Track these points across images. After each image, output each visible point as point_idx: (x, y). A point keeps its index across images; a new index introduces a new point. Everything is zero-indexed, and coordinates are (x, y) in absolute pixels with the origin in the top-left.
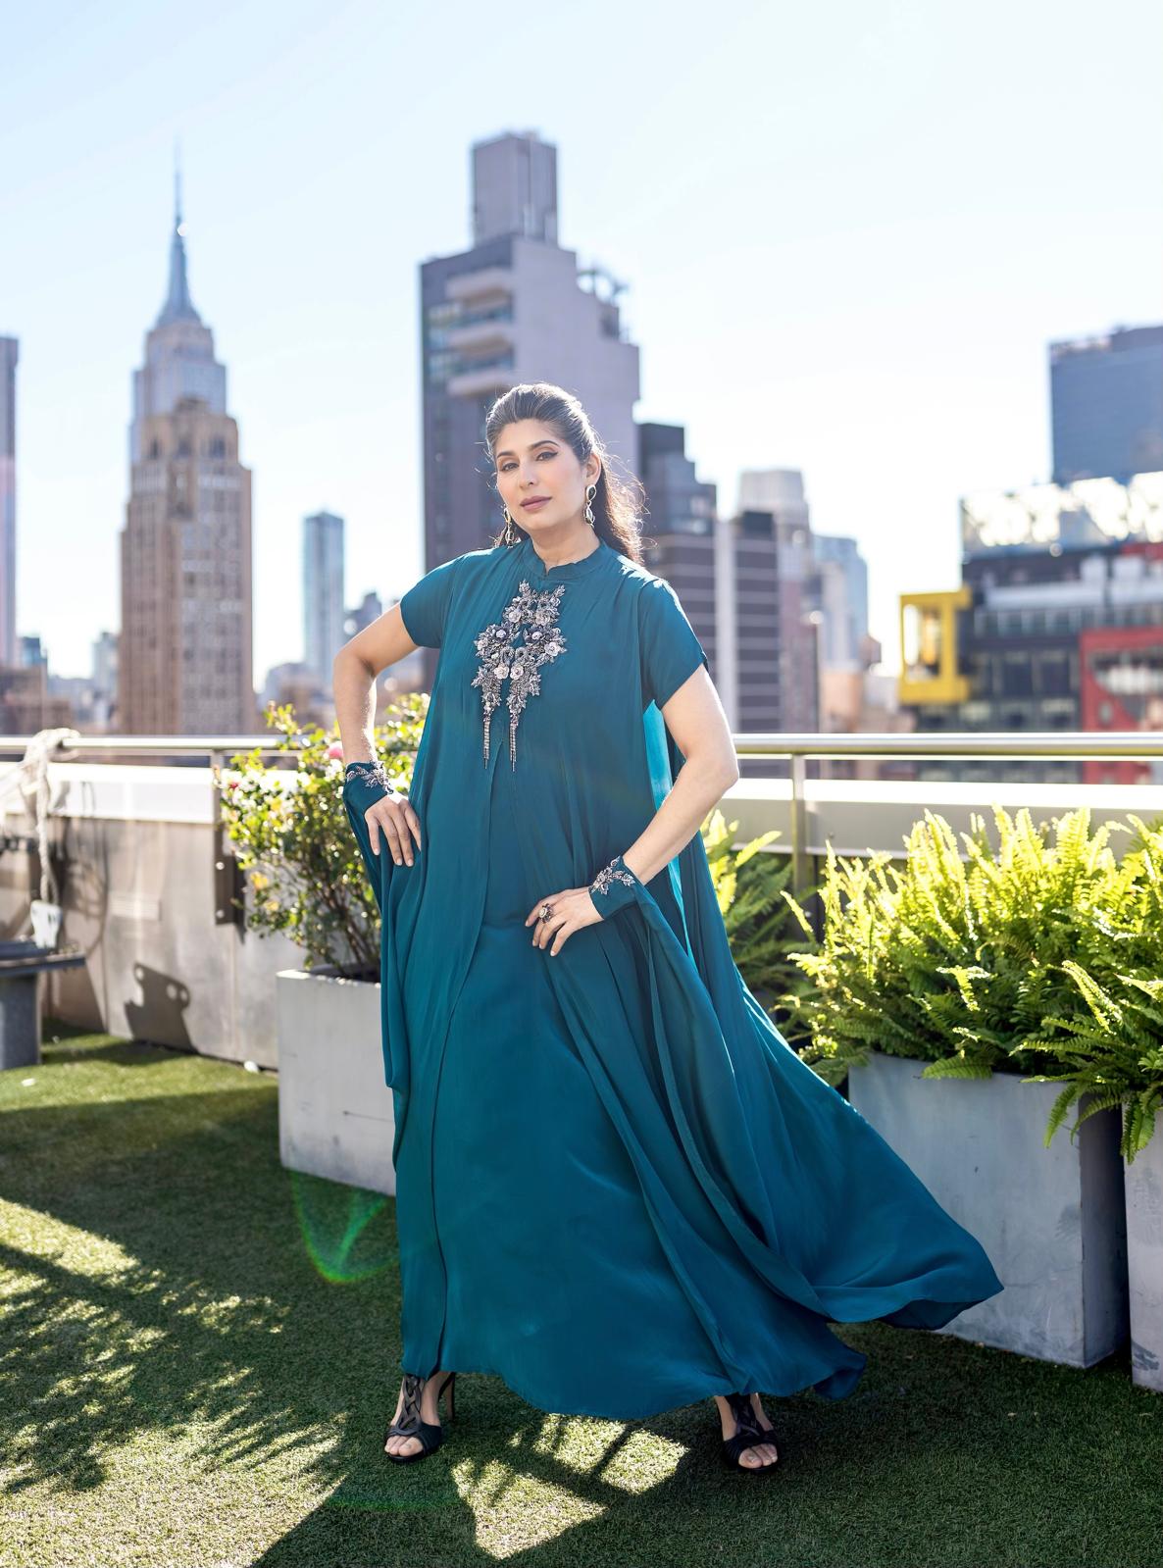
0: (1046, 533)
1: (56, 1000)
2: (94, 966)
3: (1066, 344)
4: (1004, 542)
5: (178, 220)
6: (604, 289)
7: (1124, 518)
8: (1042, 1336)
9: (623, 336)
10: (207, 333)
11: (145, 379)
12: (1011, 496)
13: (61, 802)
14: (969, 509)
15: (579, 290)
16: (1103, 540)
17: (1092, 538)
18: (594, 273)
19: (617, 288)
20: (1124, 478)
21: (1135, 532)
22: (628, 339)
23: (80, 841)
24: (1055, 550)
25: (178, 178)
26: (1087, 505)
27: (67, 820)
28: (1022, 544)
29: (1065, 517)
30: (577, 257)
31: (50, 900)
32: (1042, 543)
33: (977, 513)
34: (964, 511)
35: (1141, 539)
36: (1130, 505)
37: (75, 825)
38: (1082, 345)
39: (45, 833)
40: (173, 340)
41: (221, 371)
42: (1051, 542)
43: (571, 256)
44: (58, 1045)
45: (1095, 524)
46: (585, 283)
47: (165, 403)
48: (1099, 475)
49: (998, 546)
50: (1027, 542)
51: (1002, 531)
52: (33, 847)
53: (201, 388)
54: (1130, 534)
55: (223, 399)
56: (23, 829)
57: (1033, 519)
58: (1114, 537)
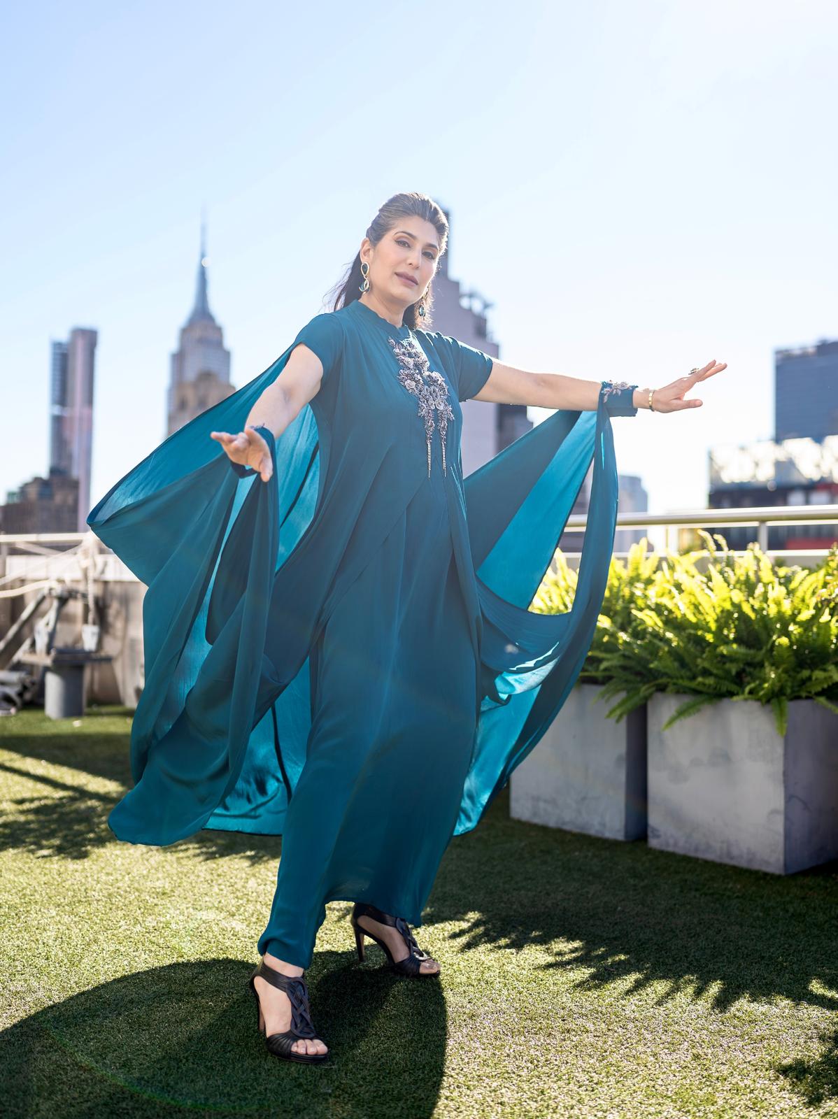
0: (765, 475)
1: (96, 687)
2: (118, 668)
3: (787, 351)
4: (737, 481)
5: (203, 256)
6: (477, 306)
7: (818, 466)
8: (603, 825)
9: (489, 336)
10: (219, 330)
11: (179, 359)
12: (743, 449)
13: (103, 572)
14: (714, 458)
15: (461, 307)
16: (803, 481)
17: (795, 478)
18: (471, 296)
19: (486, 306)
20: (819, 439)
21: (825, 476)
22: (492, 339)
23: (112, 595)
24: (771, 486)
25: (204, 229)
26: (793, 458)
27: (106, 583)
28: (749, 482)
29: (778, 465)
30: (460, 285)
31: (94, 623)
32: (762, 482)
33: (720, 459)
34: (711, 459)
35: (829, 480)
36: (822, 457)
37: (111, 586)
38: (797, 352)
39: (93, 590)
40: (197, 333)
41: (227, 355)
42: (768, 481)
43: (456, 285)
44: (95, 709)
45: (798, 470)
46: (465, 303)
47: (191, 374)
48: (802, 436)
49: (733, 483)
50: (753, 481)
51: (736, 473)
52: (85, 596)
53: (214, 365)
54: (822, 478)
55: (228, 374)
56: (81, 587)
57: (757, 464)
58: (811, 479)
